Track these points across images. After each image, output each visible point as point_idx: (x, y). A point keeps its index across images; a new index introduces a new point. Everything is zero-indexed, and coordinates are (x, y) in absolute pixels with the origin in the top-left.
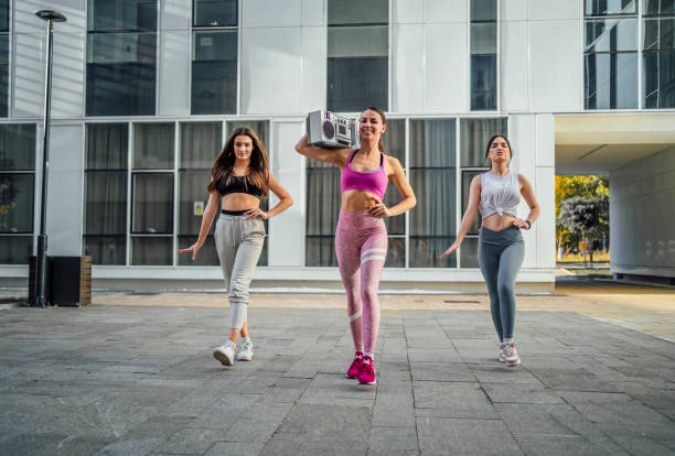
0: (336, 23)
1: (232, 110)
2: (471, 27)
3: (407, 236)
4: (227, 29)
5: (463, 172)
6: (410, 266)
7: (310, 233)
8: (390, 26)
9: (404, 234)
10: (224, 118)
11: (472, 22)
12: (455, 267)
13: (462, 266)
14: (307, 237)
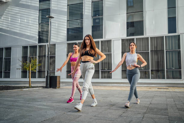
0: (129, 12)
1: (102, 38)
2: (168, 10)
3: (150, 70)
4: (100, 17)
5: (166, 51)
6: (151, 79)
7: (123, 70)
8: (144, 12)
9: (149, 69)
10: (100, 40)
11: (168, 8)
12: (165, 79)
13: (167, 78)
14: (122, 71)
